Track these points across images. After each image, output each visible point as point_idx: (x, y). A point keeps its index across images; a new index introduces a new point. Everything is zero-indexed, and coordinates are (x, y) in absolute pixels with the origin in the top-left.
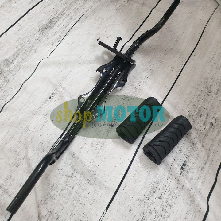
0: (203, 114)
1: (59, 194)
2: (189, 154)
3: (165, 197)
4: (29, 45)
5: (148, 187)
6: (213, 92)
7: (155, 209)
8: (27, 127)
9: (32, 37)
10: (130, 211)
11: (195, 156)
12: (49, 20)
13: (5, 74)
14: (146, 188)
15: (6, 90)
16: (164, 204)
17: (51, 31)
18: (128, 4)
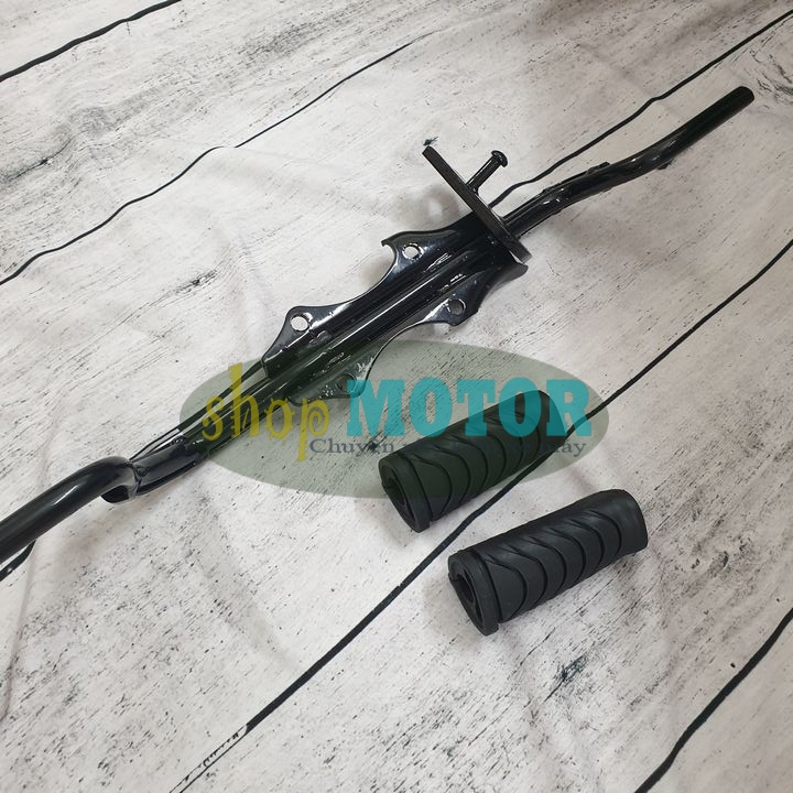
0: (704, 511)
1: (107, 617)
2: (608, 634)
3: (467, 757)
4: (191, 87)
5: (420, 698)
6: (768, 448)
7: (418, 783)
8: (83, 355)
9: (211, 66)
10: (328, 761)
11: (626, 649)
12: (288, 27)
13: (77, 156)
14: (414, 703)
15: (57, 210)
16: (456, 779)
17: (280, 63)
18: (575, 56)
